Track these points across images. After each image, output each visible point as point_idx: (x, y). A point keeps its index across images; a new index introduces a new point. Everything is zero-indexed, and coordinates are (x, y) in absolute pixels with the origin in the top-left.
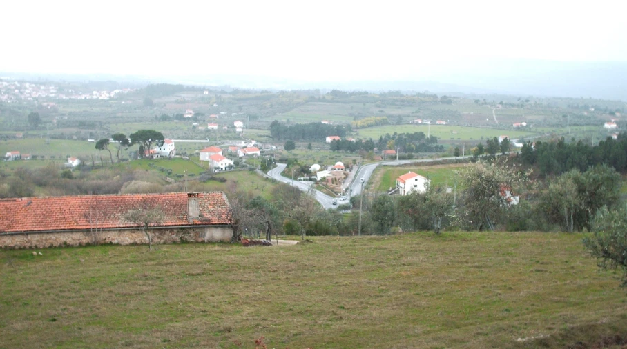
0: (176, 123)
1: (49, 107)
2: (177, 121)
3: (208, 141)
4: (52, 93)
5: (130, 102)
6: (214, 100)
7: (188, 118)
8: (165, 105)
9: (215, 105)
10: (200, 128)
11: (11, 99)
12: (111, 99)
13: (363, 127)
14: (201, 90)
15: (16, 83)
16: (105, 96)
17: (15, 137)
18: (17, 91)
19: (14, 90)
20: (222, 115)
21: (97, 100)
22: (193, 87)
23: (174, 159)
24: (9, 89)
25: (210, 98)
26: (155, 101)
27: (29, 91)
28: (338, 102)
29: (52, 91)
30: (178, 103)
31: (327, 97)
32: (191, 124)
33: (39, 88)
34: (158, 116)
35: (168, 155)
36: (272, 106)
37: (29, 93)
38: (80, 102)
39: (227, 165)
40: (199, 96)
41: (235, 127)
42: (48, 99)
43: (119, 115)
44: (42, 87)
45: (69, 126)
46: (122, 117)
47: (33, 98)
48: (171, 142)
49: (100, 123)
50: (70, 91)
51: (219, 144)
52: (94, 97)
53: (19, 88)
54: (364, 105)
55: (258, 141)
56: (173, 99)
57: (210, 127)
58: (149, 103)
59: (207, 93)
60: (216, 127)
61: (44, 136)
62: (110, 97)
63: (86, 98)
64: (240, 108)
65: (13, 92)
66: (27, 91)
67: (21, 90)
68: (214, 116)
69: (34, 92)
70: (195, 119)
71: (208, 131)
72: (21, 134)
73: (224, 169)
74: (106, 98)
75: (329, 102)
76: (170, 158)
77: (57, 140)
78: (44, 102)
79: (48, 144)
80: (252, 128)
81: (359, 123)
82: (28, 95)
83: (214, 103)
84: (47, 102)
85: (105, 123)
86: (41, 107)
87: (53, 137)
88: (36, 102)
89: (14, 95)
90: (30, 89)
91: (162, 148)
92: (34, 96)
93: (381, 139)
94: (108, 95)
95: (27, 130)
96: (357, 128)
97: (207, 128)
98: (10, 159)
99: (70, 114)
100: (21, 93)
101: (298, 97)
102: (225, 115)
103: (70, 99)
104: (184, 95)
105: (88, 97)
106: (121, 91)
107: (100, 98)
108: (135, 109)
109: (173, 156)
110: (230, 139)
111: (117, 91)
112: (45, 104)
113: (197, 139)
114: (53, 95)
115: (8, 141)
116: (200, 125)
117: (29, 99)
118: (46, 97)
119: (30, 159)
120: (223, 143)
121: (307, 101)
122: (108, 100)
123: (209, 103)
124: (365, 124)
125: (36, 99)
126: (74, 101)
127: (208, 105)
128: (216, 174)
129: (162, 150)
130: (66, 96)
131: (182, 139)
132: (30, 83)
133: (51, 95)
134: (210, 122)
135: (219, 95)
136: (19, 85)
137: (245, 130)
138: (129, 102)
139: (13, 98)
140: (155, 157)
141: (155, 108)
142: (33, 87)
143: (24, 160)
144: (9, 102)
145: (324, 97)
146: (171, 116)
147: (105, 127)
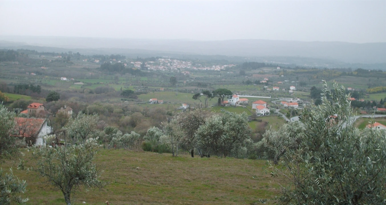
0: (255, 86)
1: (185, 74)
2: (255, 85)
3: (270, 97)
4: (188, 66)
5: (233, 73)
6: (282, 73)
7: (263, 83)
8: (252, 75)
9: (282, 76)
10: (268, 89)
11: (165, 68)
12: (221, 70)
13: (374, 93)
14: (276, 66)
15: (169, 59)
16: (218, 68)
17: (159, 91)
18: (169, 64)
19: (167, 63)
20: (286, 82)
21: (214, 71)
22: (271, 64)
23: (238, 107)
24: (165, 63)
25: (280, 71)
26: (247, 72)
27: (176, 65)
28: (361, 76)
29: (189, 65)
30: (260, 74)
31: (354, 73)
32: (264, 86)
33: (182, 63)
34: (245, 82)
35: (234, 104)
36: (317, 77)
37: (175, 66)
38: (204, 72)
39: (266, 112)
40: (274, 70)
41: (289, 89)
42: (186, 69)
43: (224, 80)
44: (184, 62)
45: (192, 86)
46: (224, 81)
47: (178, 68)
48: (237, 97)
49: (210, 84)
50: (199, 65)
51: (277, 100)
52: (212, 69)
53: (171, 63)
54: (378, 78)
55: (301, 99)
56: (257, 71)
57: (274, 89)
58: (242, 73)
59: (279, 68)
60: (278, 89)
61: (175, 91)
62: (221, 69)
63: (207, 69)
64: (297, 78)
65: (167, 65)
66: (174, 64)
67: (172, 64)
68: (281, 82)
69: (179, 65)
70: (266, 84)
71: (272, 91)
72: (162, 89)
73: (263, 114)
74: (219, 70)
75: (355, 76)
76: (235, 106)
77: (182, 93)
78: (183, 71)
79: (177, 95)
80: (301, 91)
81: (372, 90)
82: (175, 67)
83: (282, 74)
84: (184, 71)
85: (213, 85)
86: (180, 74)
87: (181, 92)
88: (178, 71)
89: (167, 66)
90: (177, 63)
91: (231, 100)
92: (178, 67)
93: (382, 100)
94: (220, 68)
95: (169, 87)
96: (370, 93)
97: (272, 90)
98: (151, 103)
99: (196, 78)
100: (171, 65)
101: (335, 73)
102: (288, 82)
103: (198, 70)
104: (266, 70)
105: (209, 69)
106: (227, 65)
107: (215, 70)
108: (234, 77)
109: (237, 105)
110: (284, 97)
111: (225, 66)
112: (183, 72)
113: (264, 96)
114: (189, 67)
115: (155, 92)
116: (269, 88)
117: (175, 69)
118: (185, 68)
119: (163, 104)
120: (279, 99)
121: (340, 75)
122: (220, 71)
123: (278, 74)
124: (376, 91)
125: (179, 69)
126: (200, 71)
127: (278, 76)
128: (258, 117)
129: (231, 101)
130: (196, 68)
131: (254, 96)
132: (177, 60)
133: (188, 67)
134: (275, 86)
135: (285, 70)
136: (170, 61)
137: (295, 92)
138: (231, 73)
139: (166, 68)
140: (226, 105)
141: (246, 77)
142: (178, 62)
143: (159, 103)
144: (164, 70)
145: (352, 73)
146: (253, 81)
147: (212, 86)
